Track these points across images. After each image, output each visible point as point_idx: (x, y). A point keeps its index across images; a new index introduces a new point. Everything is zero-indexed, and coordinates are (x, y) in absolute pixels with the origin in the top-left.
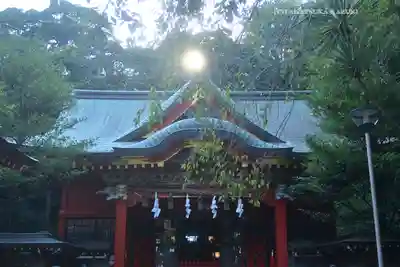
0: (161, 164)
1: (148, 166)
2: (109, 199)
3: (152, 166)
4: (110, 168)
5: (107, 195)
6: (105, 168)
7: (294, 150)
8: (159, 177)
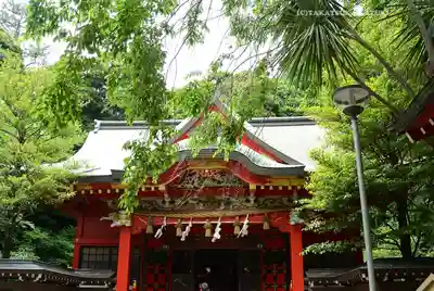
0: (162, 187)
2: (112, 225)
4: (109, 191)
5: (111, 222)
6: (104, 191)
7: (305, 169)
8: (164, 202)
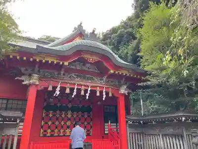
0: (66, 63)
1: (58, 63)
2: (24, 83)
3: (61, 63)
4: (31, 59)
5: (23, 81)
